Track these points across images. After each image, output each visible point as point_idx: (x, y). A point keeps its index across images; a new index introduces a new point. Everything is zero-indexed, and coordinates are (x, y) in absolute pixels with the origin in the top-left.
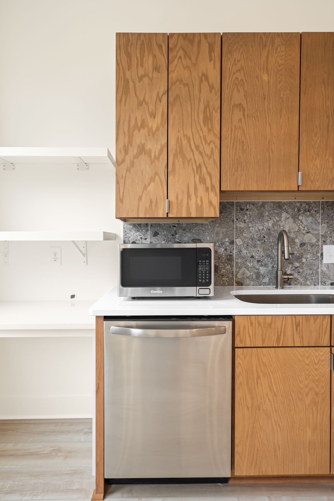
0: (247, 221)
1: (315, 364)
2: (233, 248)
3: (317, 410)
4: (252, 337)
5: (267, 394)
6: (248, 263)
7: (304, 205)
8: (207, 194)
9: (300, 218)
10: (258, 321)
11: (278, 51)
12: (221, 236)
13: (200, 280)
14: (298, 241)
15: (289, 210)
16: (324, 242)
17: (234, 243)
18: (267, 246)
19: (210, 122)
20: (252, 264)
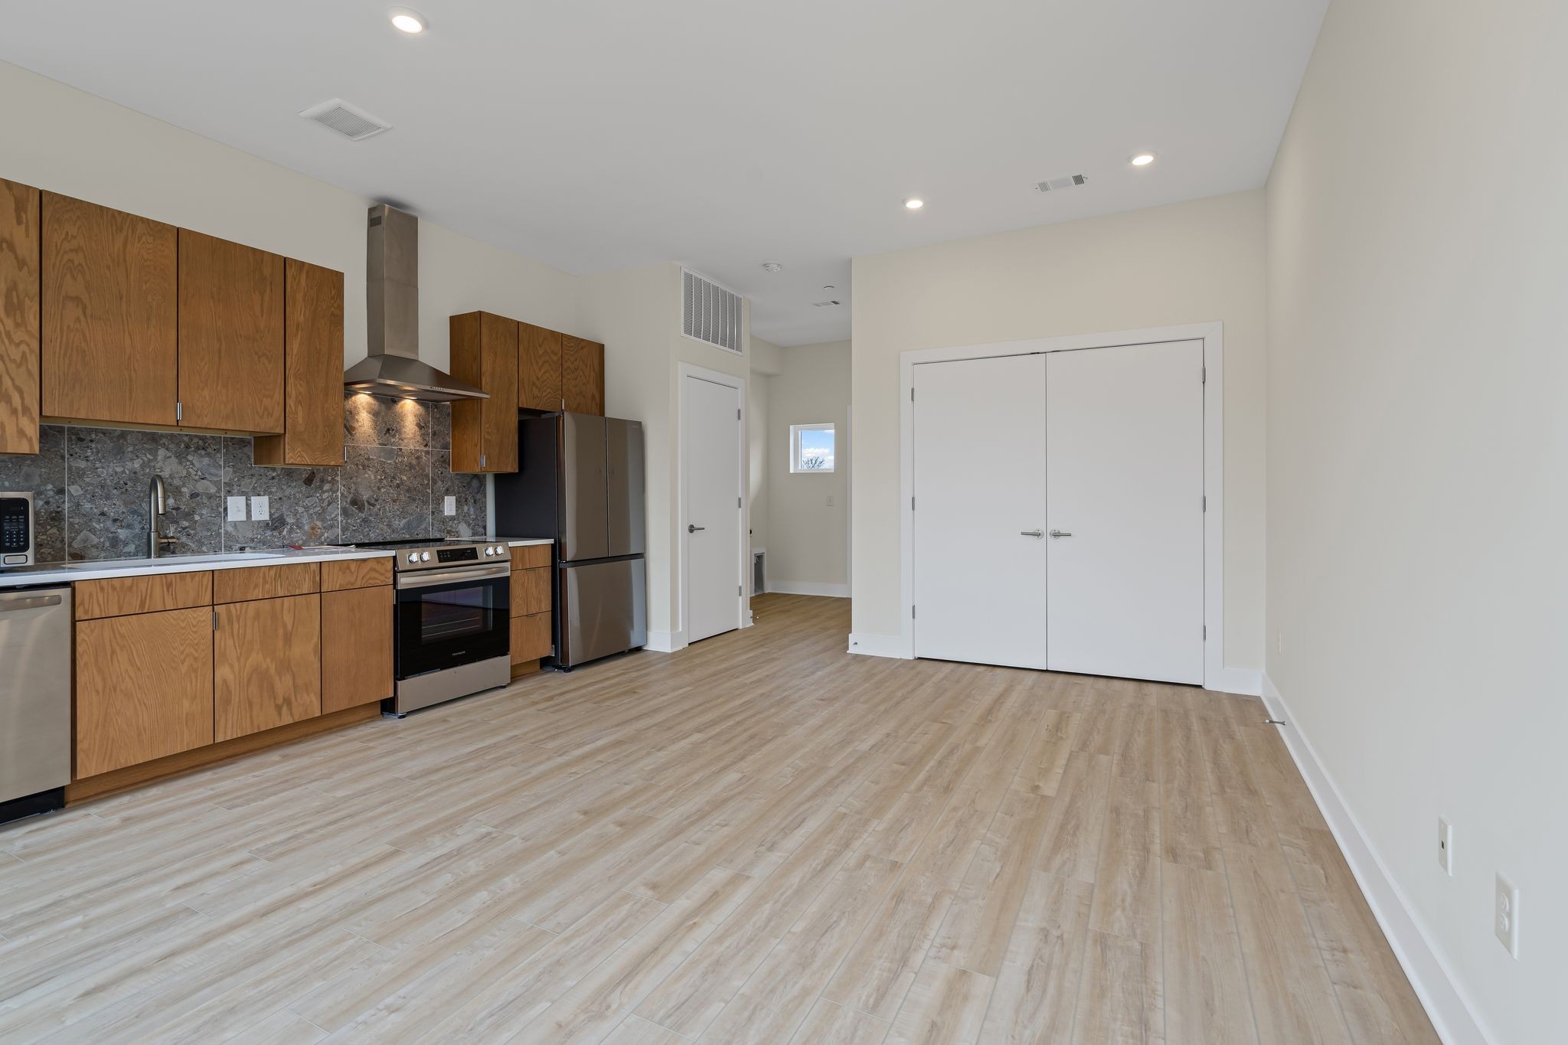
0: (91, 458)
1: (193, 626)
2: (62, 500)
3: (196, 677)
4: (102, 605)
5: (127, 671)
6: (94, 524)
7: (195, 440)
8: (15, 419)
9: (190, 458)
10: (112, 585)
11: (142, 242)
12: (37, 480)
13: (8, 544)
14: (186, 490)
15: (170, 446)
16: (229, 492)
17: (65, 493)
18: (132, 497)
19: (18, 312)
20: (102, 525)
